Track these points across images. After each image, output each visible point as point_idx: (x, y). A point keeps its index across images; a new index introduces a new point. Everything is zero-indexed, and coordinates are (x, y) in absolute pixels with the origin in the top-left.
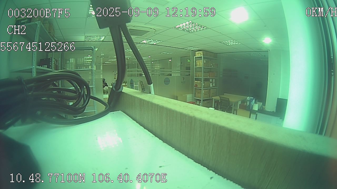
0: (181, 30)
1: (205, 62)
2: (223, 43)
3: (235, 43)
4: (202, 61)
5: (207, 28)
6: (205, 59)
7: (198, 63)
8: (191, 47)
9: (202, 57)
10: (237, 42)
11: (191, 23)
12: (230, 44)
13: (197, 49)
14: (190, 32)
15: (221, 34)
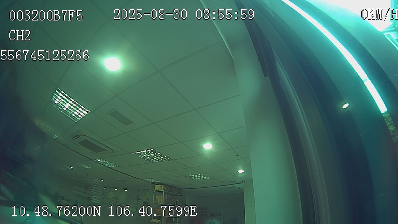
0: (141, 157)
1: (166, 198)
2: (188, 177)
3: (203, 178)
4: (163, 197)
5: (170, 159)
6: (166, 195)
7: (158, 199)
8: (151, 179)
9: (163, 192)
10: (206, 176)
11: (152, 151)
12: (196, 179)
13: (158, 182)
14: (151, 161)
15: (187, 167)
